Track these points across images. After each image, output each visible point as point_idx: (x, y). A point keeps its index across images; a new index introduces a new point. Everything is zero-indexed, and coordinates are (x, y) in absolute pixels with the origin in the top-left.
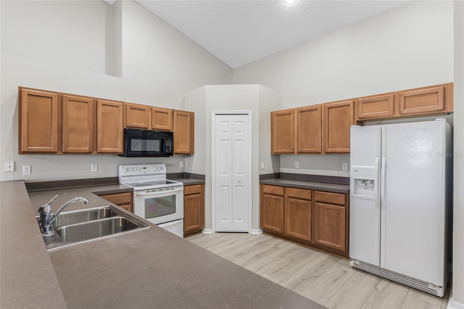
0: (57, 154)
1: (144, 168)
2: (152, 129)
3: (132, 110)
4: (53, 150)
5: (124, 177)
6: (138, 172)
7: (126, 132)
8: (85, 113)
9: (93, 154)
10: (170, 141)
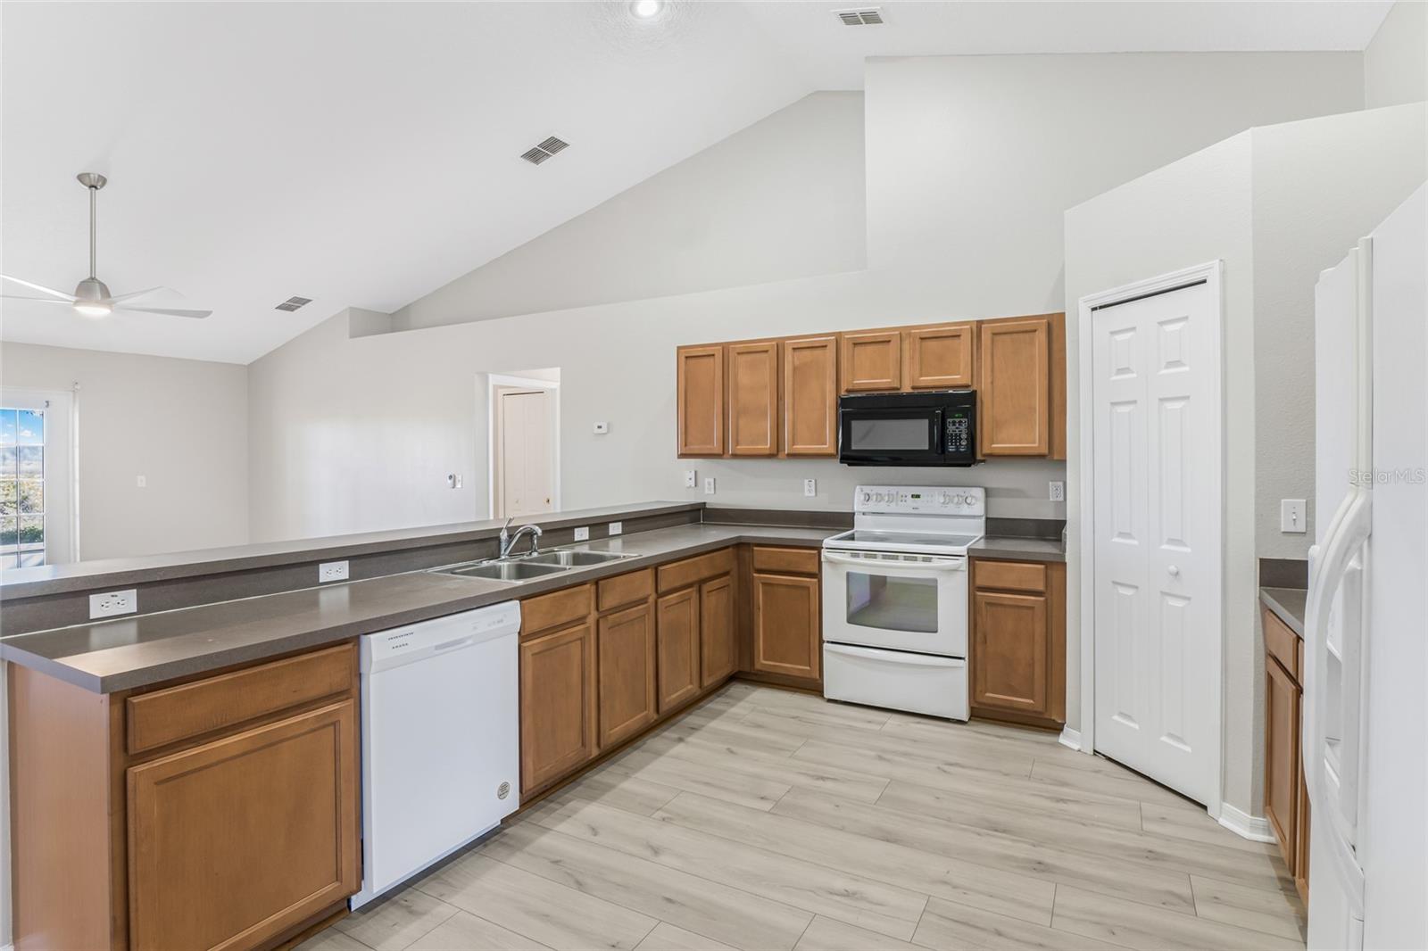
0: (722, 458)
1: (913, 496)
2: (913, 388)
3: (858, 349)
4: (716, 452)
5: (864, 514)
6: (897, 505)
7: (843, 403)
8: (766, 375)
9: (778, 459)
10: (963, 420)
